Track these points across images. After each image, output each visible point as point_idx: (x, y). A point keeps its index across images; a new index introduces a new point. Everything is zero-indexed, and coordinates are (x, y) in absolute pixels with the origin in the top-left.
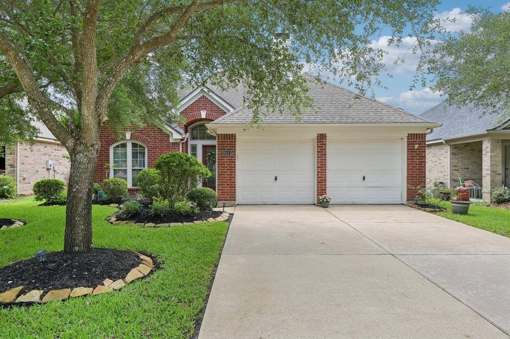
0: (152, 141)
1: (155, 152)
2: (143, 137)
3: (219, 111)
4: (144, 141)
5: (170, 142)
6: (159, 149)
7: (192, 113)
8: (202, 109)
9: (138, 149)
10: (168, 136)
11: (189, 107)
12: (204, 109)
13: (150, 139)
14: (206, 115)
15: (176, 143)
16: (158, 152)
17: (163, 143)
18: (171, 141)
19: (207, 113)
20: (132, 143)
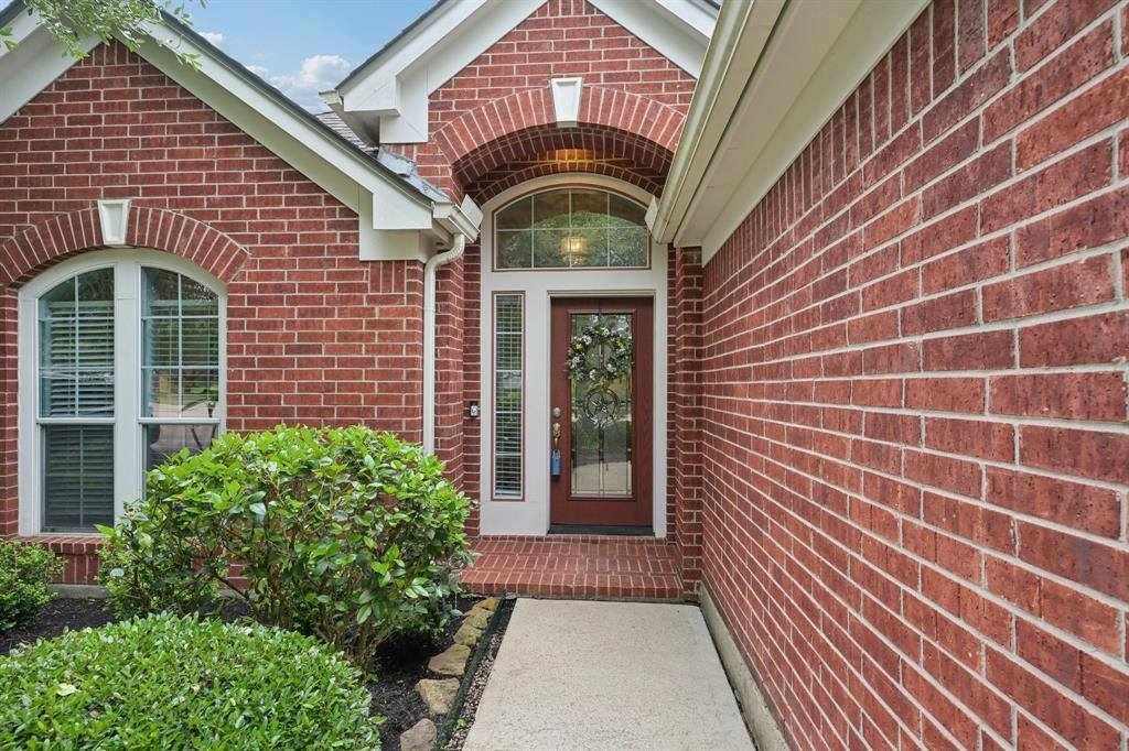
0: (257, 252)
1: (275, 325)
2: (200, 231)
3: (657, 76)
4: (205, 255)
5: (362, 257)
6: (293, 300)
7: (496, 93)
8: (561, 70)
9: (180, 303)
10: (350, 221)
11: (478, 60)
12: (572, 70)
13: (241, 239)
14: (584, 101)
15: (400, 263)
16: (291, 325)
17: (320, 264)
18: (368, 250)
19: (585, 90)
20: (145, 270)
